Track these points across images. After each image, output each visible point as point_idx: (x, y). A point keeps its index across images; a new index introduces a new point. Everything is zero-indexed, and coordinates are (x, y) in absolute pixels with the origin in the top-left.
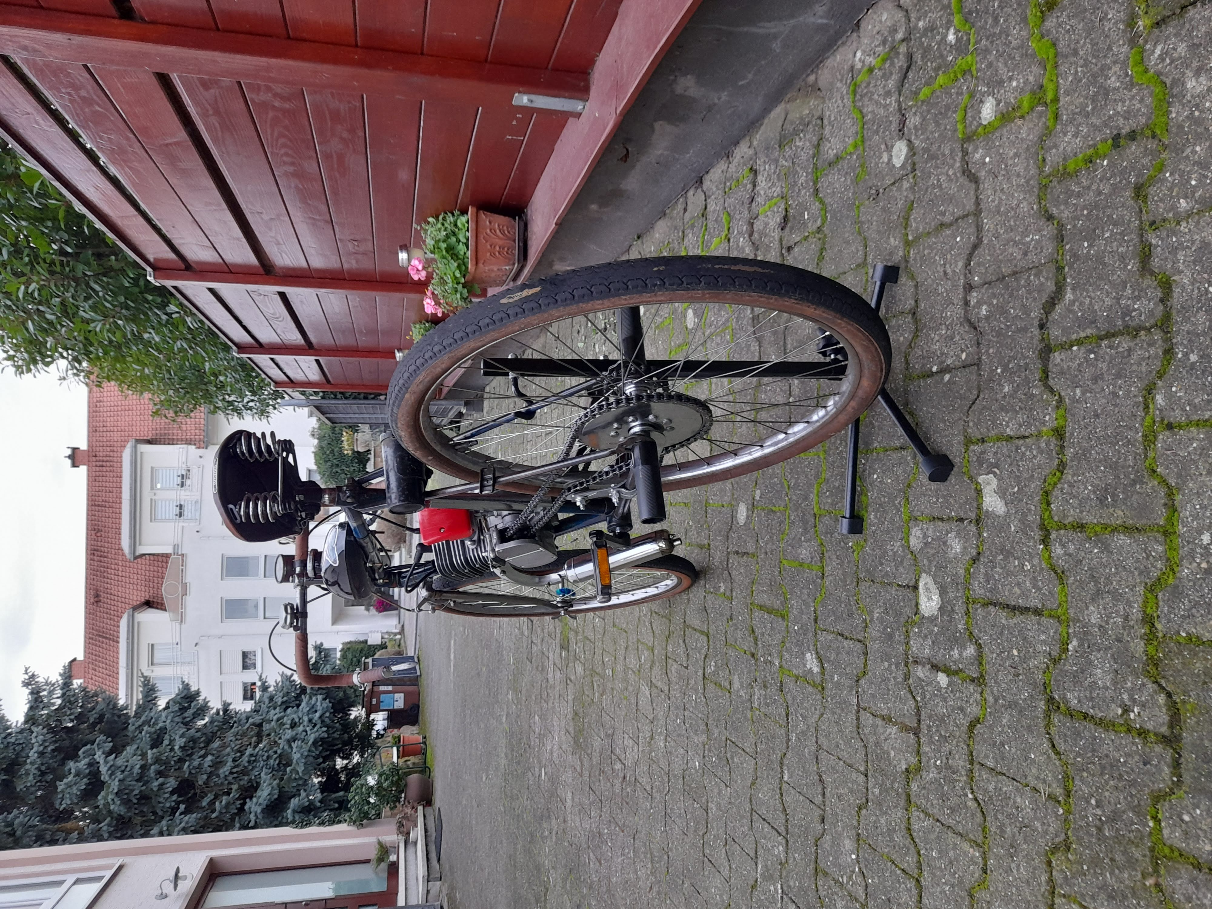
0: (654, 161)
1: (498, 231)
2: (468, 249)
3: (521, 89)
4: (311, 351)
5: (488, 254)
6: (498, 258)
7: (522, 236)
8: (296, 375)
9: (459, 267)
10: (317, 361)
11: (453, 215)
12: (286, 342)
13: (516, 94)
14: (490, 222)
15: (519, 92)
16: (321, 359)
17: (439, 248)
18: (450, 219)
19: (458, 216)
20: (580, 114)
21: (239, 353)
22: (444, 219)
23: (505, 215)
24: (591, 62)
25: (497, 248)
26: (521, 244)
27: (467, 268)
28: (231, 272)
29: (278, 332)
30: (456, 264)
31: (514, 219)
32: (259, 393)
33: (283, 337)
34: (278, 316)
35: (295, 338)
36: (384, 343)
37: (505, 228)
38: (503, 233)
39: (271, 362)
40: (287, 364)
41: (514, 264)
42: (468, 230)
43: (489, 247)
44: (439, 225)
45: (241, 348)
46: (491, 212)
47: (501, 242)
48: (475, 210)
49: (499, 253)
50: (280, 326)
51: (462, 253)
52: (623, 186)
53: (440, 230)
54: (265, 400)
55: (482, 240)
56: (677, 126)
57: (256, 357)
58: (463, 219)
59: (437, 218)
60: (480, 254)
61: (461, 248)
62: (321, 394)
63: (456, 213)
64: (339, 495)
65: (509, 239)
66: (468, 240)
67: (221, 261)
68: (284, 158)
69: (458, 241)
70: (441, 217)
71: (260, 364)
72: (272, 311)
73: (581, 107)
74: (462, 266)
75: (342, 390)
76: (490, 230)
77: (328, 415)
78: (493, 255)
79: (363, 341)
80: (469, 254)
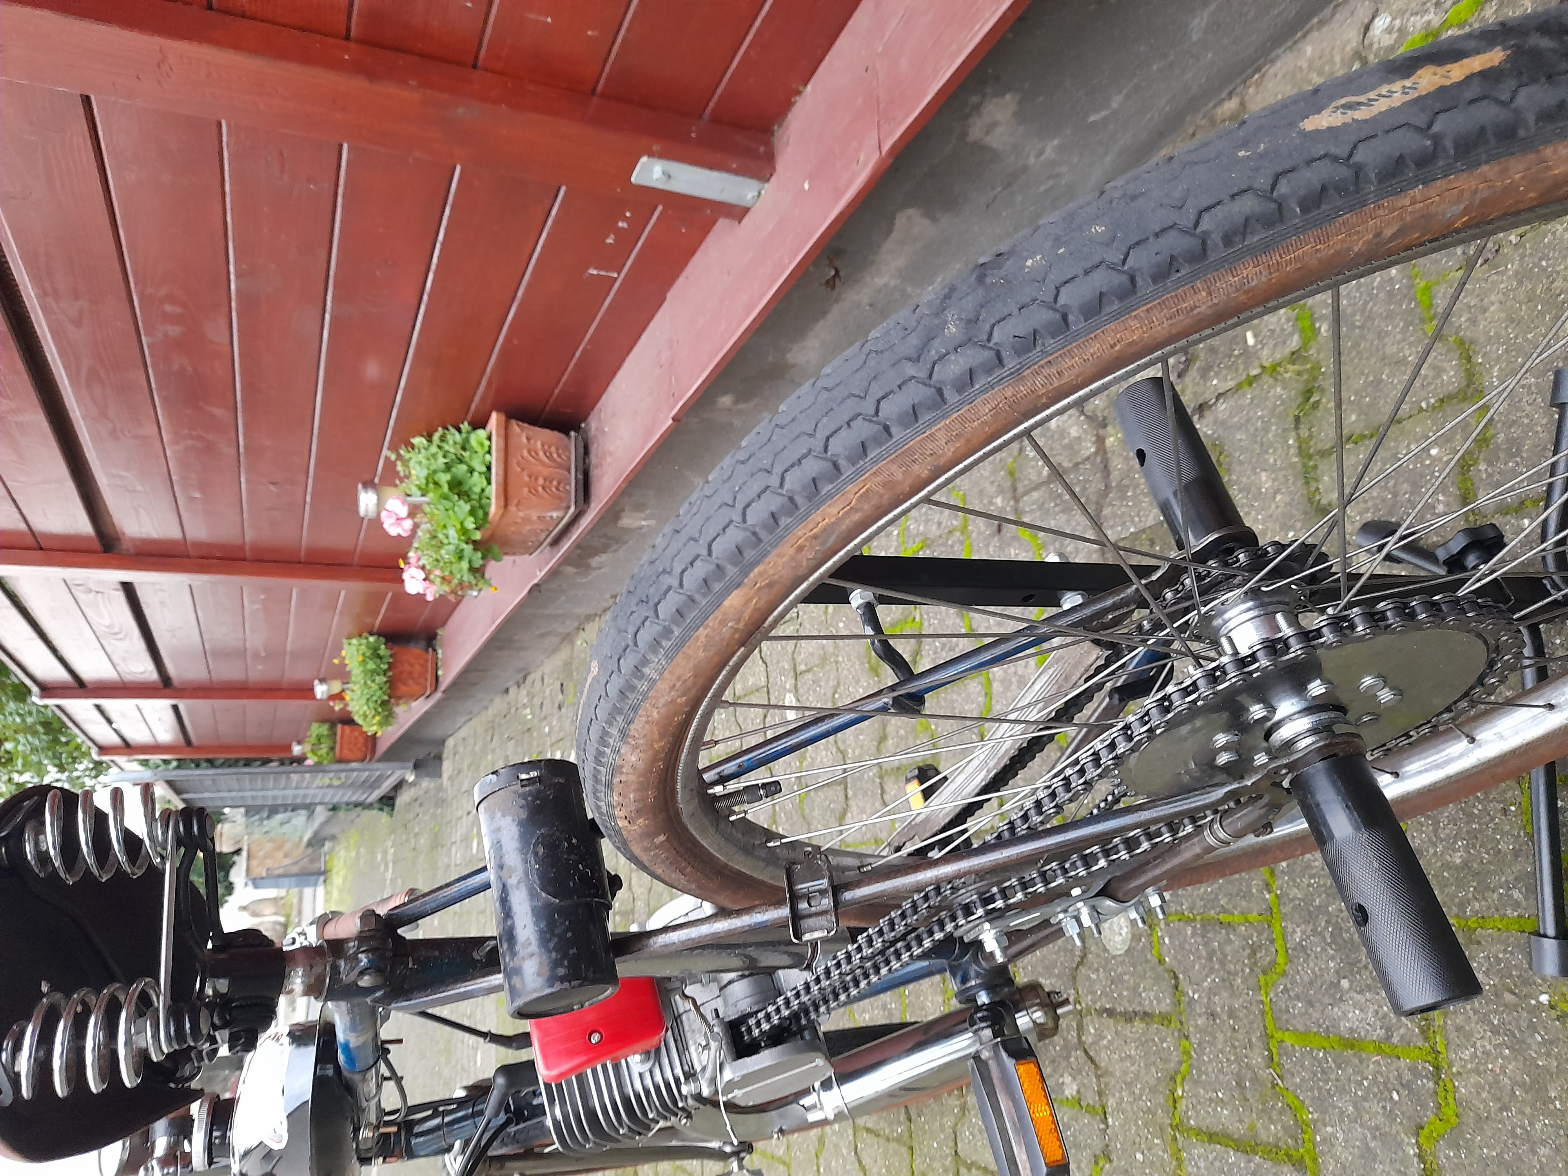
0: (866, 300)
1: (541, 453)
2: (489, 483)
3: (656, 148)
4: (168, 691)
5: (526, 490)
6: (542, 497)
7: (581, 464)
8: (137, 735)
9: (472, 512)
10: (175, 708)
11: (459, 430)
12: (127, 677)
13: (644, 159)
14: (528, 439)
15: (651, 155)
16: (182, 705)
17: (436, 484)
18: (454, 436)
19: (468, 433)
20: (746, 210)
21: (42, 697)
22: (443, 439)
23: (552, 429)
24: (785, 106)
25: (541, 481)
26: (580, 477)
27: (486, 514)
28: (41, 549)
29: (115, 659)
30: (467, 507)
31: (567, 434)
32: (70, 767)
33: (122, 668)
34: (116, 630)
35: (141, 669)
36: (295, 673)
37: (553, 449)
38: (550, 458)
39: (96, 713)
40: (124, 715)
41: (569, 508)
42: (489, 452)
43: (526, 479)
44: (434, 449)
45: (47, 690)
46: (530, 424)
47: (546, 471)
48: (503, 417)
49: (543, 488)
50: (118, 648)
51: (477, 490)
52: (791, 358)
53: (434, 456)
54: (78, 778)
55: (515, 468)
56: (934, 220)
57: (70, 704)
58: (481, 433)
59: (430, 439)
60: (511, 489)
61: (477, 482)
62: (174, 764)
63: (465, 426)
64: (335, 970)
65: (560, 466)
66: (489, 468)
67: (23, 526)
68: (168, 308)
69: (471, 471)
70: (436, 437)
71: (78, 718)
72: (107, 622)
73: (751, 195)
74: (479, 510)
75: (210, 756)
76: (529, 452)
77: (185, 796)
78: (533, 491)
79: (257, 672)
80: (492, 491)
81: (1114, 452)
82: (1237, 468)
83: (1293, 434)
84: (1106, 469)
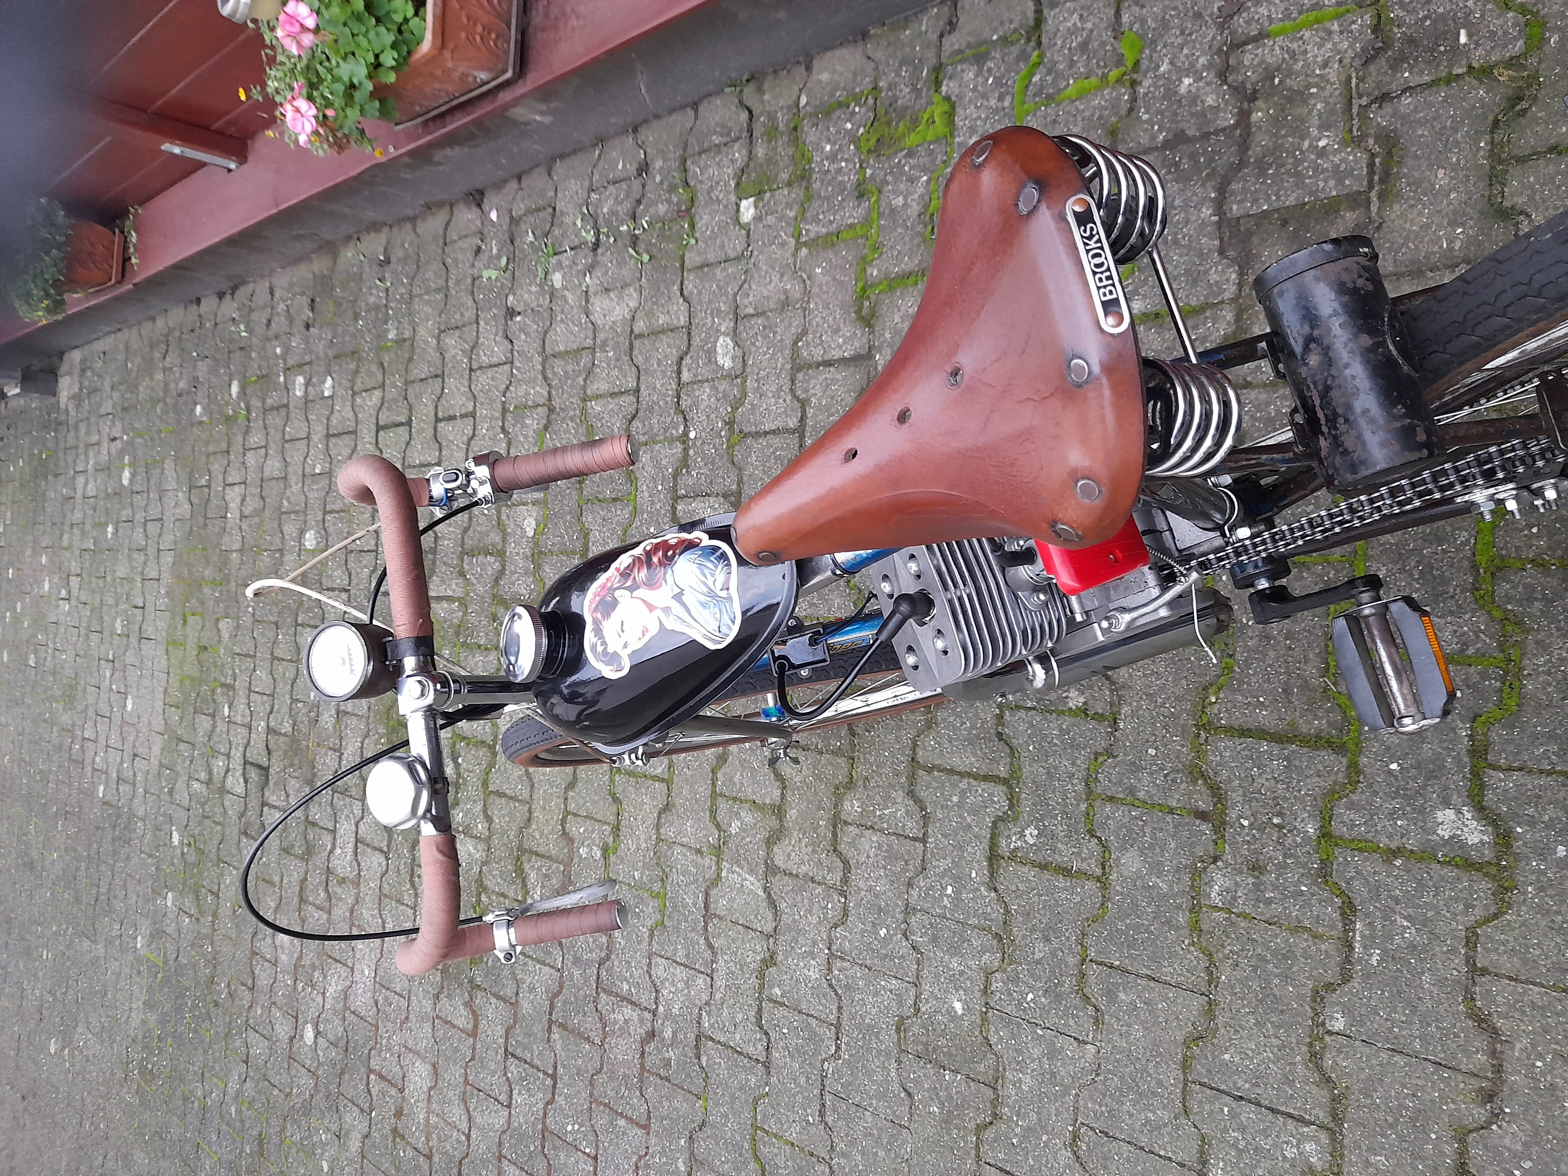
5: (463, 35)
6: (479, 50)
7: (520, 21)
25: (479, 29)
27: (414, 52)
41: (504, 71)
43: (465, 20)
47: (485, 18)
49: (481, 38)
55: (453, 3)
60: (449, 28)
65: (501, 17)
78: (470, 38)
81: (1260, 128)
82: (1411, 163)
83: (1488, 137)
84: (1244, 145)
